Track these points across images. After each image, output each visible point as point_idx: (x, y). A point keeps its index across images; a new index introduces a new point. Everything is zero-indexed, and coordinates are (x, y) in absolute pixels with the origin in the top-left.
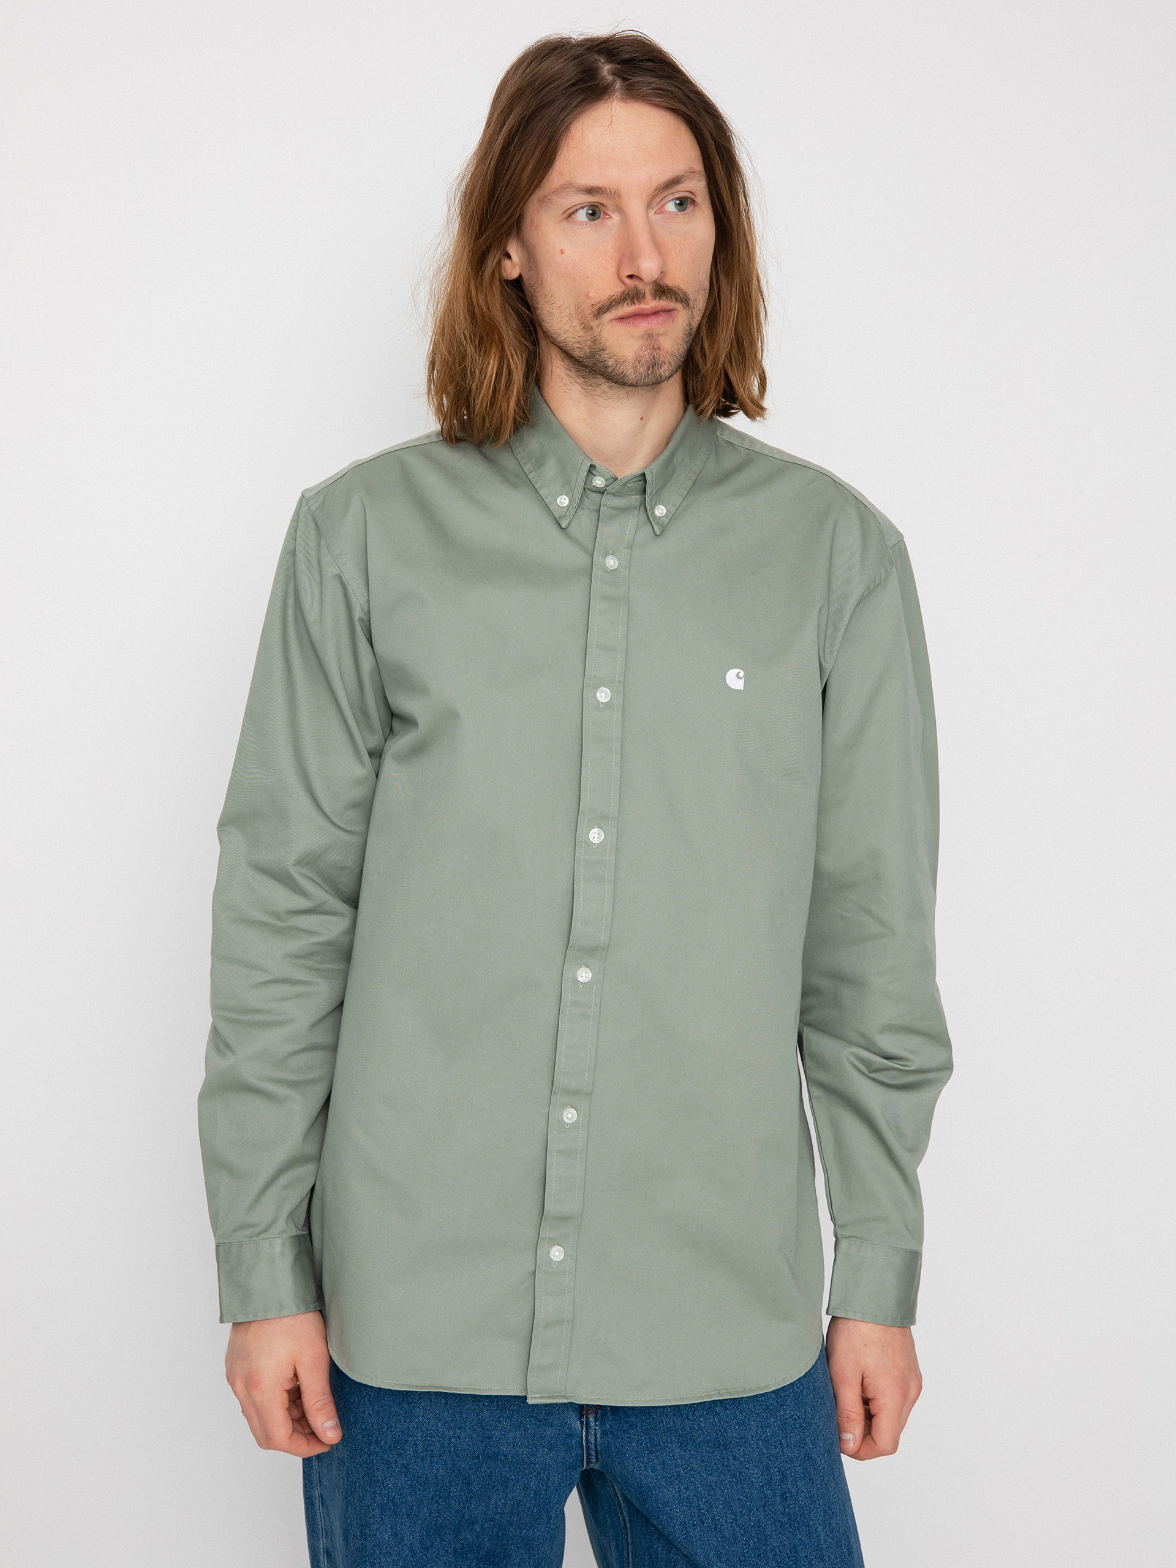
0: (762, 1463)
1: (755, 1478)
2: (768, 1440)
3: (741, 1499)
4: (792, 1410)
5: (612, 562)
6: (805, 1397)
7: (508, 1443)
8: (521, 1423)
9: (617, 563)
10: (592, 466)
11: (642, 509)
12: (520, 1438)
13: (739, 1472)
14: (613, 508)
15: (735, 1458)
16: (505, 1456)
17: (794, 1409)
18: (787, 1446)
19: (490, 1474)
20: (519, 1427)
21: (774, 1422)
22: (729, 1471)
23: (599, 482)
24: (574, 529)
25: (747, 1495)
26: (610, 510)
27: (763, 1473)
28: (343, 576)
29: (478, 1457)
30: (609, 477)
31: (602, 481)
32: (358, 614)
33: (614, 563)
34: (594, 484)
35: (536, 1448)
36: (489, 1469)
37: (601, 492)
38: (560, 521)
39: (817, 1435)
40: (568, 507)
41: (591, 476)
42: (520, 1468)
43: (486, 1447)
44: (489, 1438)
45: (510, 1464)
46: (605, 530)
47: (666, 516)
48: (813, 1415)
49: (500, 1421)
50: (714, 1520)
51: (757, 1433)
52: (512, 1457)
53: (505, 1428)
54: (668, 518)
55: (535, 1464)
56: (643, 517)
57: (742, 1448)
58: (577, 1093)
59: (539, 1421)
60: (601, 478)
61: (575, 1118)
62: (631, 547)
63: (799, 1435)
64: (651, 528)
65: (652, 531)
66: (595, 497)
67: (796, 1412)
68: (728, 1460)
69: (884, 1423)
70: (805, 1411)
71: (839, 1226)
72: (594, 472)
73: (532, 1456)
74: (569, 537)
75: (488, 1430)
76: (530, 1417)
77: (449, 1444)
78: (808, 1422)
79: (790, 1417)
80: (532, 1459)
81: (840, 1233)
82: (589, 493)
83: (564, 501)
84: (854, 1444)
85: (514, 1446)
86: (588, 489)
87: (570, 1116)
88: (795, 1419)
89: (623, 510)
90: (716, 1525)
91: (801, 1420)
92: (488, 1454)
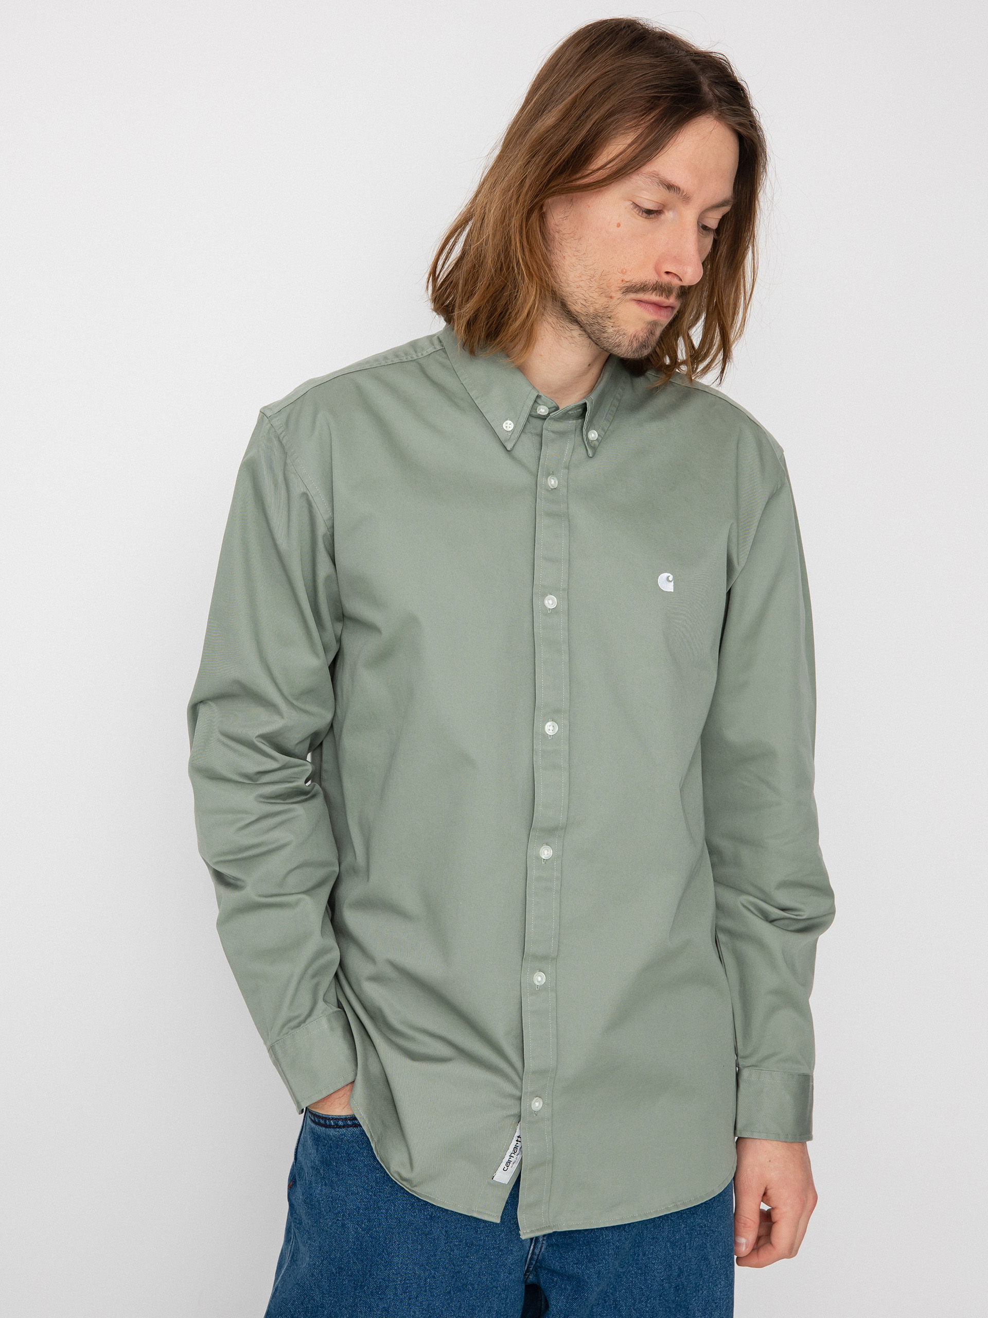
0: (667, 1261)
1: (658, 1273)
2: (676, 1242)
3: (642, 1289)
4: (700, 1219)
5: (553, 482)
6: (714, 1208)
7: (474, 1273)
8: (486, 1255)
9: (557, 482)
10: (538, 397)
11: (578, 432)
12: (485, 1268)
13: (645, 1266)
14: (553, 432)
15: (644, 1255)
16: (472, 1285)
17: (703, 1218)
18: (690, 1248)
19: (460, 1306)
20: (484, 1258)
21: (684, 1228)
22: (637, 1264)
23: (543, 410)
24: (518, 452)
25: (648, 1286)
26: (551, 433)
27: (665, 1270)
28: (309, 494)
29: (449, 1292)
30: (552, 405)
31: (545, 410)
32: (322, 530)
33: (555, 482)
34: (538, 413)
35: (498, 1274)
36: (459, 1301)
37: (543, 418)
38: (506, 444)
39: (718, 1241)
40: (513, 431)
41: (536, 405)
42: (484, 1293)
43: (456, 1281)
44: (459, 1272)
45: (476, 1293)
46: (549, 452)
47: (597, 439)
48: (718, 1224)
49: (468, 1256)
50: (615, 1301)
51: (668, 1236)
52: (478, 1285)
53: (472, 1261)
54: (598, 442)
55: (497, 1288)
56: (579, 439)
57: (652, 1247)
58: (544, 958)
59: (501, 1250)
60: (545, 407)
61: (544, 981)
62: (568, 468)
63: (702, 1240)
64: (585, 450)
65: (586, 454)
66: (538, 423)
67: (704, 1221)
68: (639, 1255)
69: (782, 1233)
70: (712, 1220)
71: (741, 1058)
72: (539, 401)
73: (494, 1281)
74: (514, 458)
75: (458, 1266)
76: (494, 1248)
77: (425, 1284)
78: (712, 1230)
79: (698, 1225)
80: (494, 1284)
81: (741, 1062)
82: (533, 420)
83: (509, 425)
84: (747, 1247)
85: (479, 1275)
86: (533, 416)
87: (539, 979)
88: (702, 1227)
89: (562, 434)
90: (616, 1304)
91: (706, 1228)
92: (457, 1287)
